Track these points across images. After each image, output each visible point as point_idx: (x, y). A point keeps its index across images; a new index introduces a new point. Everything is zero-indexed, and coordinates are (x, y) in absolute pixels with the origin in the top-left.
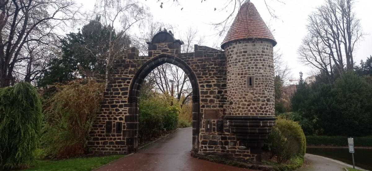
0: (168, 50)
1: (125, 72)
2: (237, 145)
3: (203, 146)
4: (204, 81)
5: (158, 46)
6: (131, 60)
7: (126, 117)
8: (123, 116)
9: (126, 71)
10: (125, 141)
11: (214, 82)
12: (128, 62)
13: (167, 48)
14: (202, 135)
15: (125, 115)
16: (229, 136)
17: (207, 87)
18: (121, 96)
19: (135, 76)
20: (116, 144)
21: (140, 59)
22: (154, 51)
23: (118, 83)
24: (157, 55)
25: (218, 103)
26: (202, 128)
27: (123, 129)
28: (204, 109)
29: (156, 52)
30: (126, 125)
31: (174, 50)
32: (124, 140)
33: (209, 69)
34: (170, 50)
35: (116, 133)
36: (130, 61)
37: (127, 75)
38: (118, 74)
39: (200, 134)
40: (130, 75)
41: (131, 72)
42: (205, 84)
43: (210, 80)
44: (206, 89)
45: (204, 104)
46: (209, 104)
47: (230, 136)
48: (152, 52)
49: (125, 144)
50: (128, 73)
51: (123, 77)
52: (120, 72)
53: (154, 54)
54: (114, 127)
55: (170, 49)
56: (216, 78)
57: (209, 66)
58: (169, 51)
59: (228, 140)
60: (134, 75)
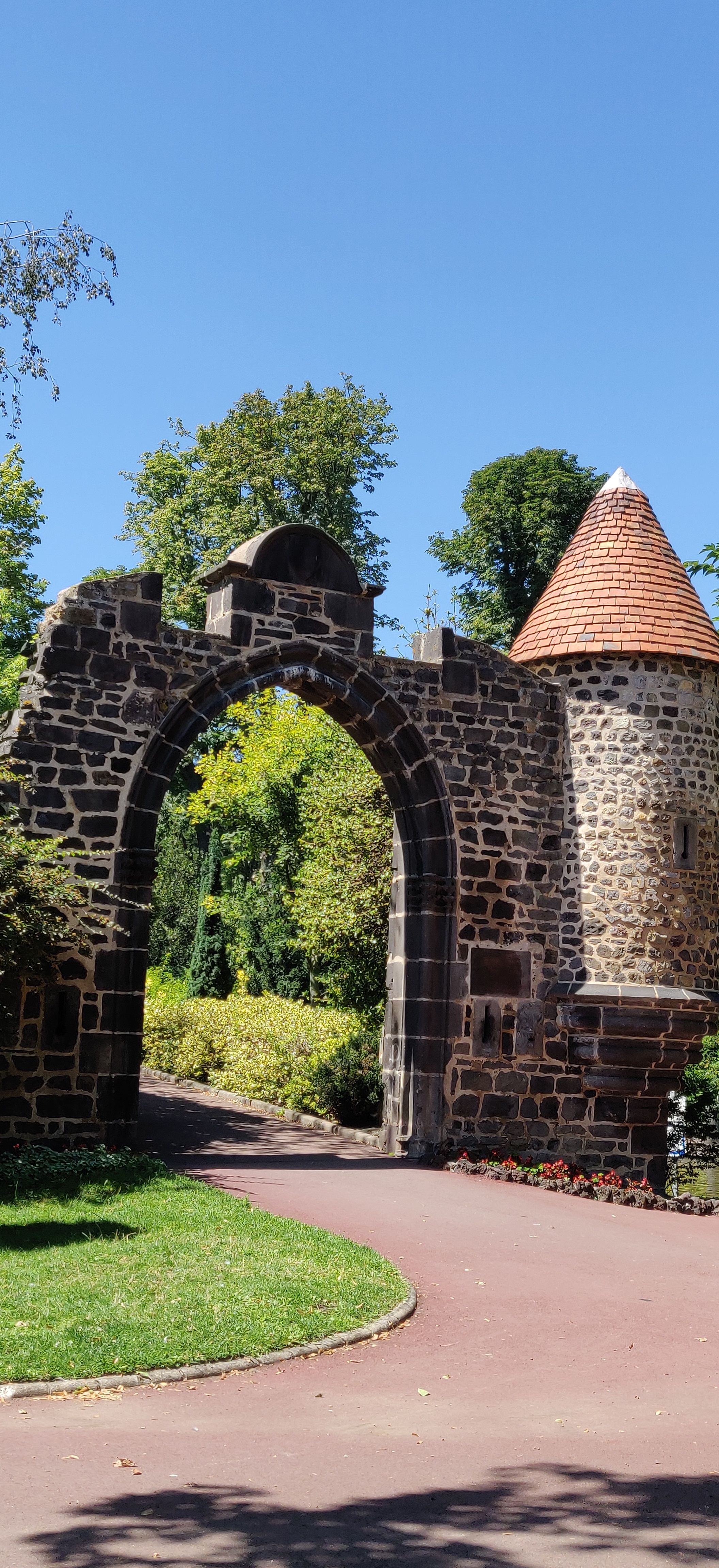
0: (325, 629)
1: (103, 701)
2: (586, 1117)
3: (462, 1119)
4: (476, 810)
5: (278, 597)
6: (141, 643)
7: (102, 957)
8: (85, 952)
9: (109, 696)
10: (94, 1095)
11: (513, 820)
12: (124, 650)
13: (323, 619)
14: (459, 1068)
15: (95, 949)
16: (560, 1076)
17: (486, 843)
18: (77, 836)
19: (157, 738)
20: (41, 1113)
21: (186, 644)
22: (261, 616)
23: (59, 759)
24: (276, 642)
25: (526, 919)
26: (459, 1034)
27: (81, 1030)
28: (472, 945)
29: (267, 627)
30: (99, 1003)
31: (353, 636)
32: (82, 1092)
33: (497, 756)
34: (339, 628)
35: (43, 1048)
36: (132, 647)
37: (112, 720)
38: (65, 705)
39: (452, 1064)
40: (131, 727)
41: (133, 711)
42: (480, 827)
43: (499, 811)
44: (484, 852)
45: (474, 920)
46: (493, 924)
47: (564, 1075)
48: (249, 621)
49: (95, 1109)
50: (120, 712)
51: (90, 728)
52: (75, 698)
53: (258, 632)
54: (31, 1012)
55: (336, 622)
56: (522, 804)
57: (500, 745)
58: (332, 635)
59: (555, 1094)
60: (154, 732)
